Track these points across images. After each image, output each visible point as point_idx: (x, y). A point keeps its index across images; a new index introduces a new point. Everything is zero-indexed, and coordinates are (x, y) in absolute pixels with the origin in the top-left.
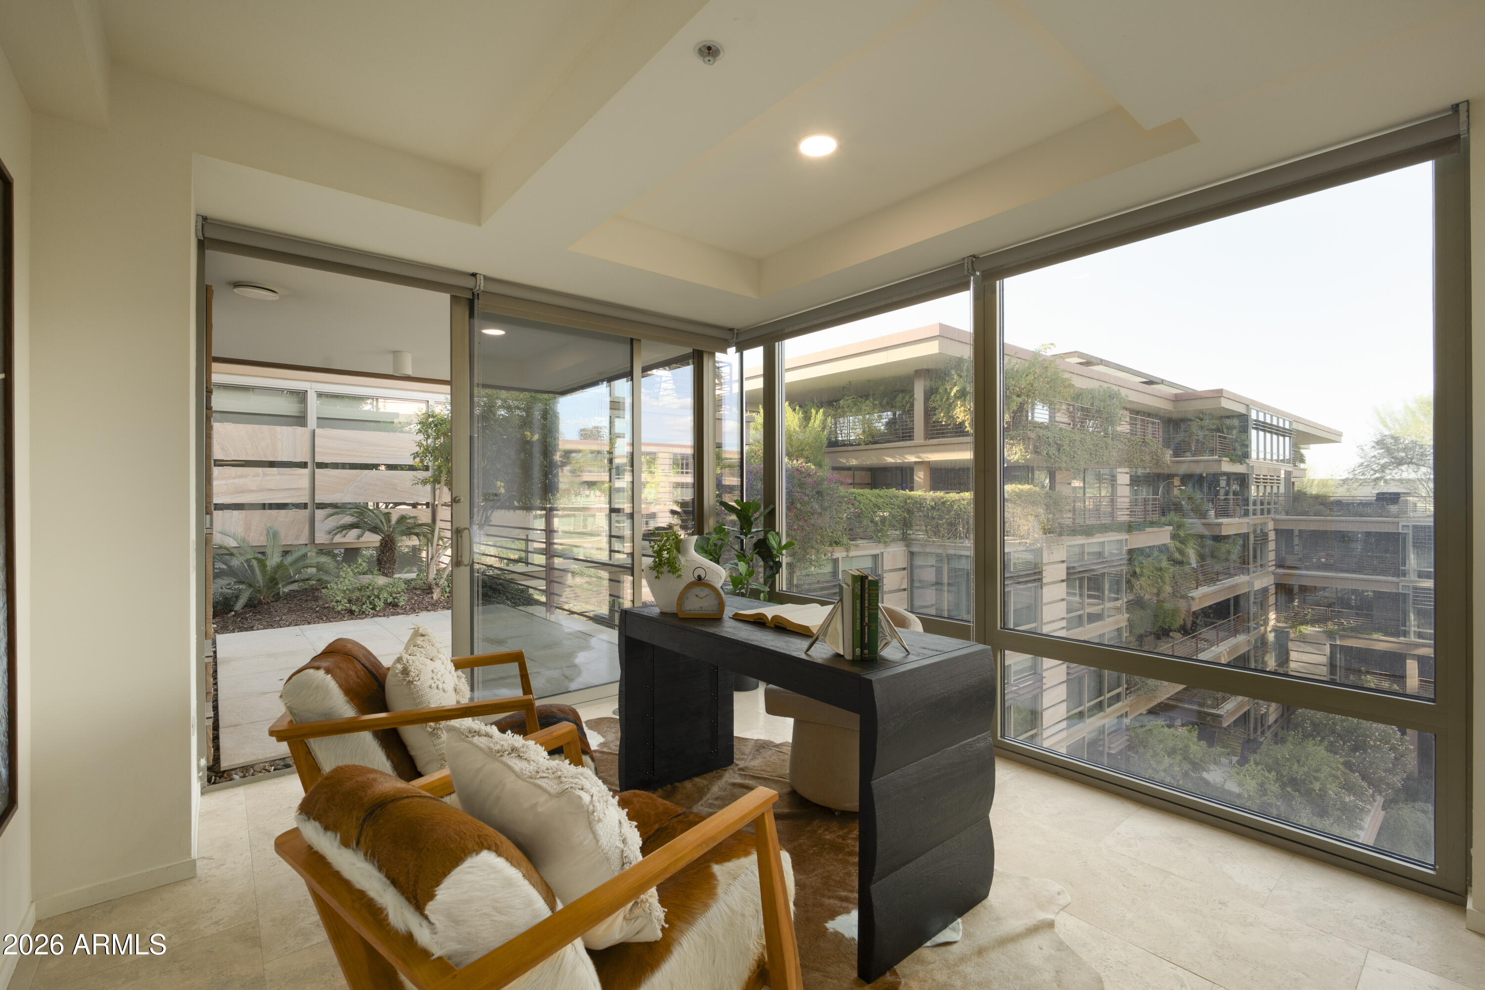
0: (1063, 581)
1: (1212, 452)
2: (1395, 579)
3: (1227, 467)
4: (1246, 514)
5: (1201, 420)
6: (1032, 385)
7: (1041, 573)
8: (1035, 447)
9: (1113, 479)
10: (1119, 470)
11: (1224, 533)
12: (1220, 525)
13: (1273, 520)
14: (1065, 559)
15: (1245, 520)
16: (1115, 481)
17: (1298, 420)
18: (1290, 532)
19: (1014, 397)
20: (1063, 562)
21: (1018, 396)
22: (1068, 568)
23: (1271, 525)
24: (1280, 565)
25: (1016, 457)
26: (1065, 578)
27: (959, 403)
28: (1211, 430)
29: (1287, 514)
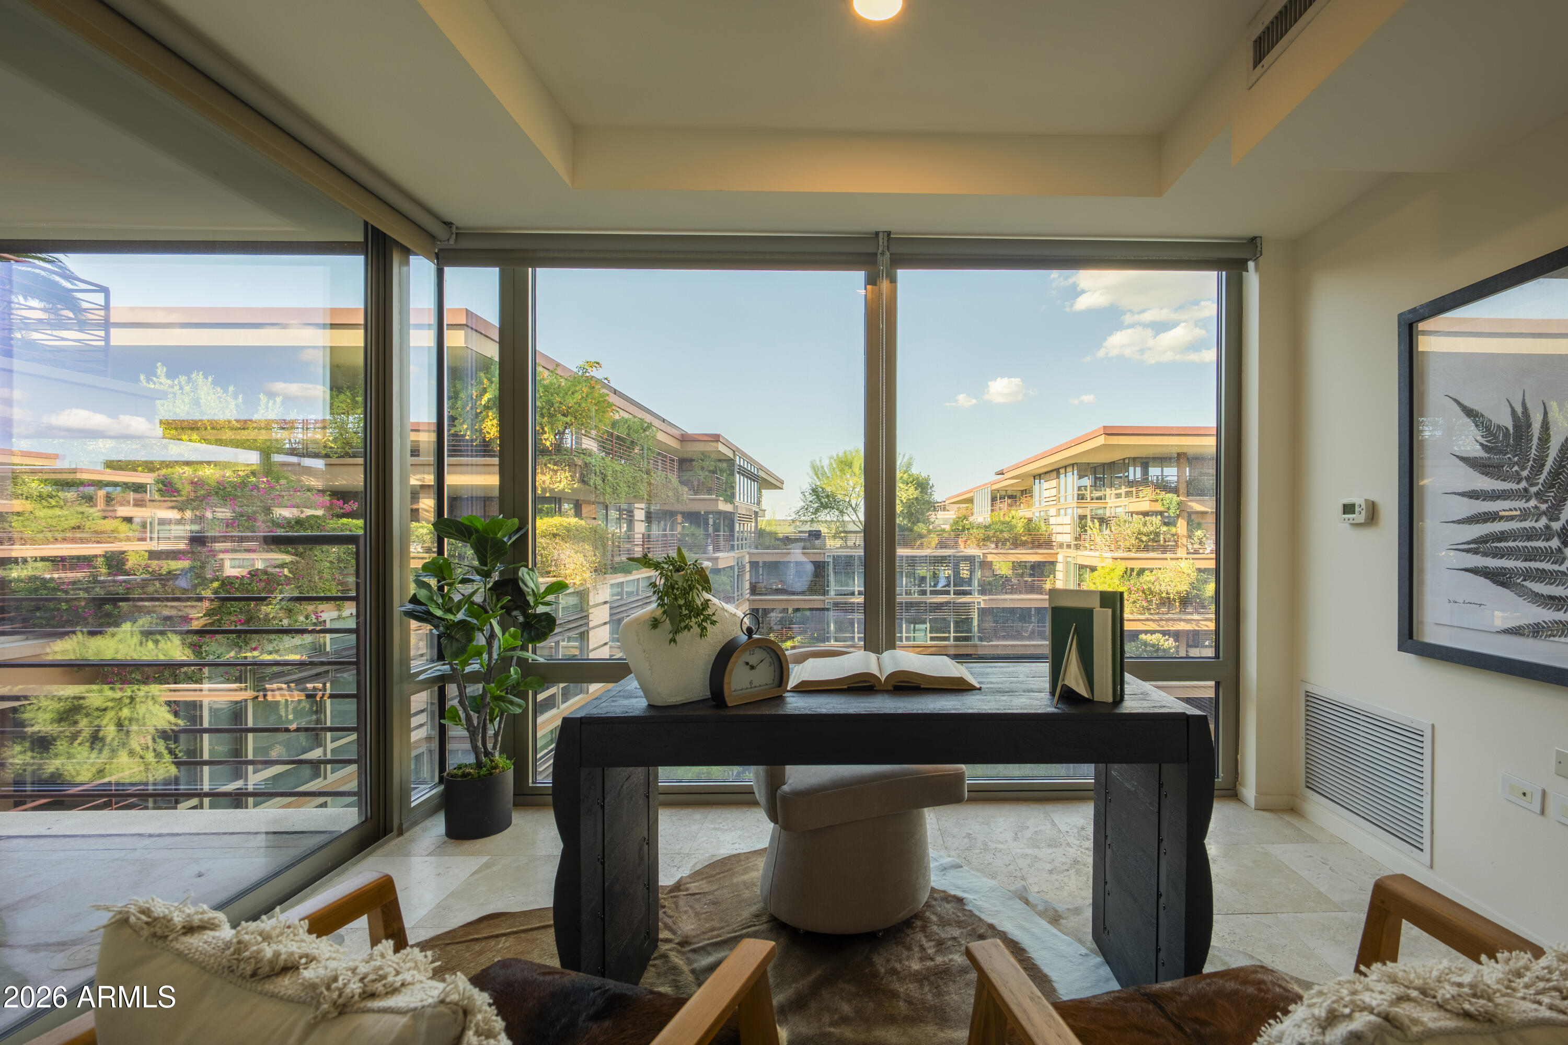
0: (605, 623)
1: (709, 491)
2: (822, 598)
3: (723, 506)
4: (732, 548)
5: (703, 460)
6: (580, 405)
7: (587, 617)
8: (582, 476)
9: (630, 513)
10: (637, 505)
11: (720, 567)
12: (717, 558)
13: (749, 553)
14: (608, 599)
15: (732, 554)
16: (633, 516)
17: (761, 468)
18: (757, 563)
19: (560, 416)
20: (605, 603)
21: (564, 415)
22: (611, 608)
23: (747, 559)
24: (754, 590)
25: (561, 486)
26: (608, 620)
27: (490, 414)
28: (710, 471)
29: (757, 548)
